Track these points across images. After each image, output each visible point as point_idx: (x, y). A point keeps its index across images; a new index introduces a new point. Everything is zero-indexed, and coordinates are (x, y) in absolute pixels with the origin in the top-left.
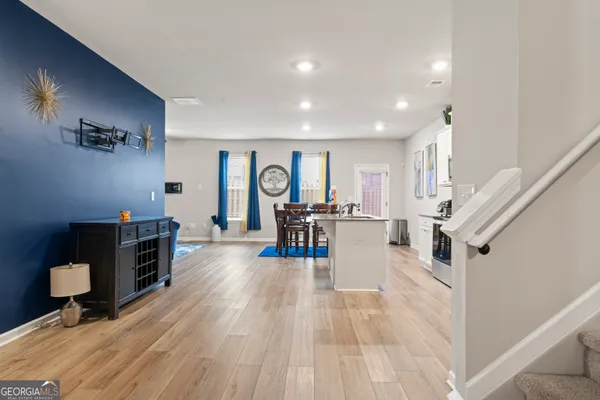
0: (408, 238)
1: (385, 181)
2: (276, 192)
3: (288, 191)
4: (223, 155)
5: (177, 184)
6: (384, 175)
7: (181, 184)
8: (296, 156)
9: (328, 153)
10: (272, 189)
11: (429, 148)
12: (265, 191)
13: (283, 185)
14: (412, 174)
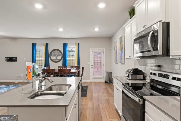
0: (112, 80)
1: (103, 56)
2: (57, 61)
3: (62, 60)
4: (34, 45)
5: (15, 58)
6: (102, 53)
7: (16, 57)
8: (65, 45)
9: (79, 44)
10: (55, 59)
11: (121, 39)
12: (52, 60)
13: (60, 57)
14: (114, 52)
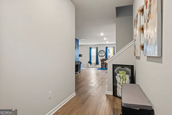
2: (102, 56)
3: (105, 56)
5: (81, 55)
8: (107, 48)
9: (114, 47)
12: (100, 56)
